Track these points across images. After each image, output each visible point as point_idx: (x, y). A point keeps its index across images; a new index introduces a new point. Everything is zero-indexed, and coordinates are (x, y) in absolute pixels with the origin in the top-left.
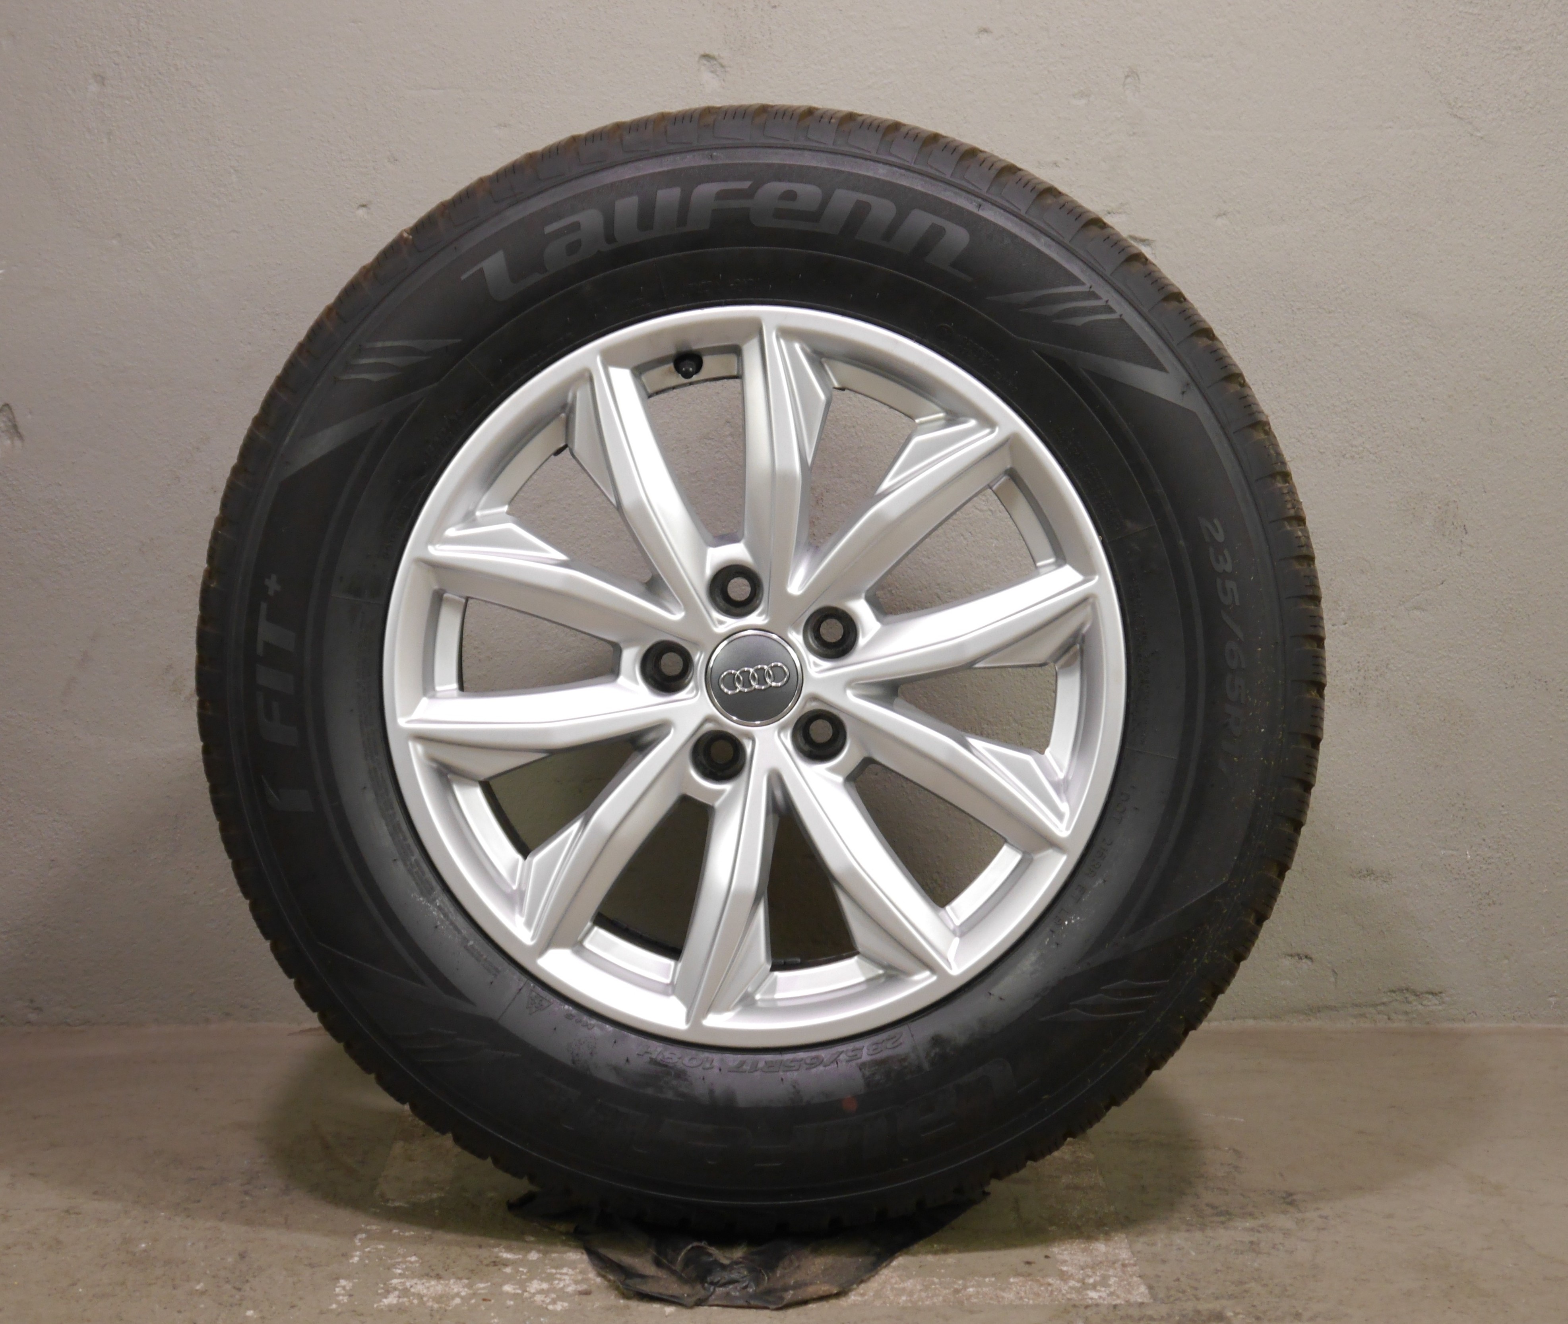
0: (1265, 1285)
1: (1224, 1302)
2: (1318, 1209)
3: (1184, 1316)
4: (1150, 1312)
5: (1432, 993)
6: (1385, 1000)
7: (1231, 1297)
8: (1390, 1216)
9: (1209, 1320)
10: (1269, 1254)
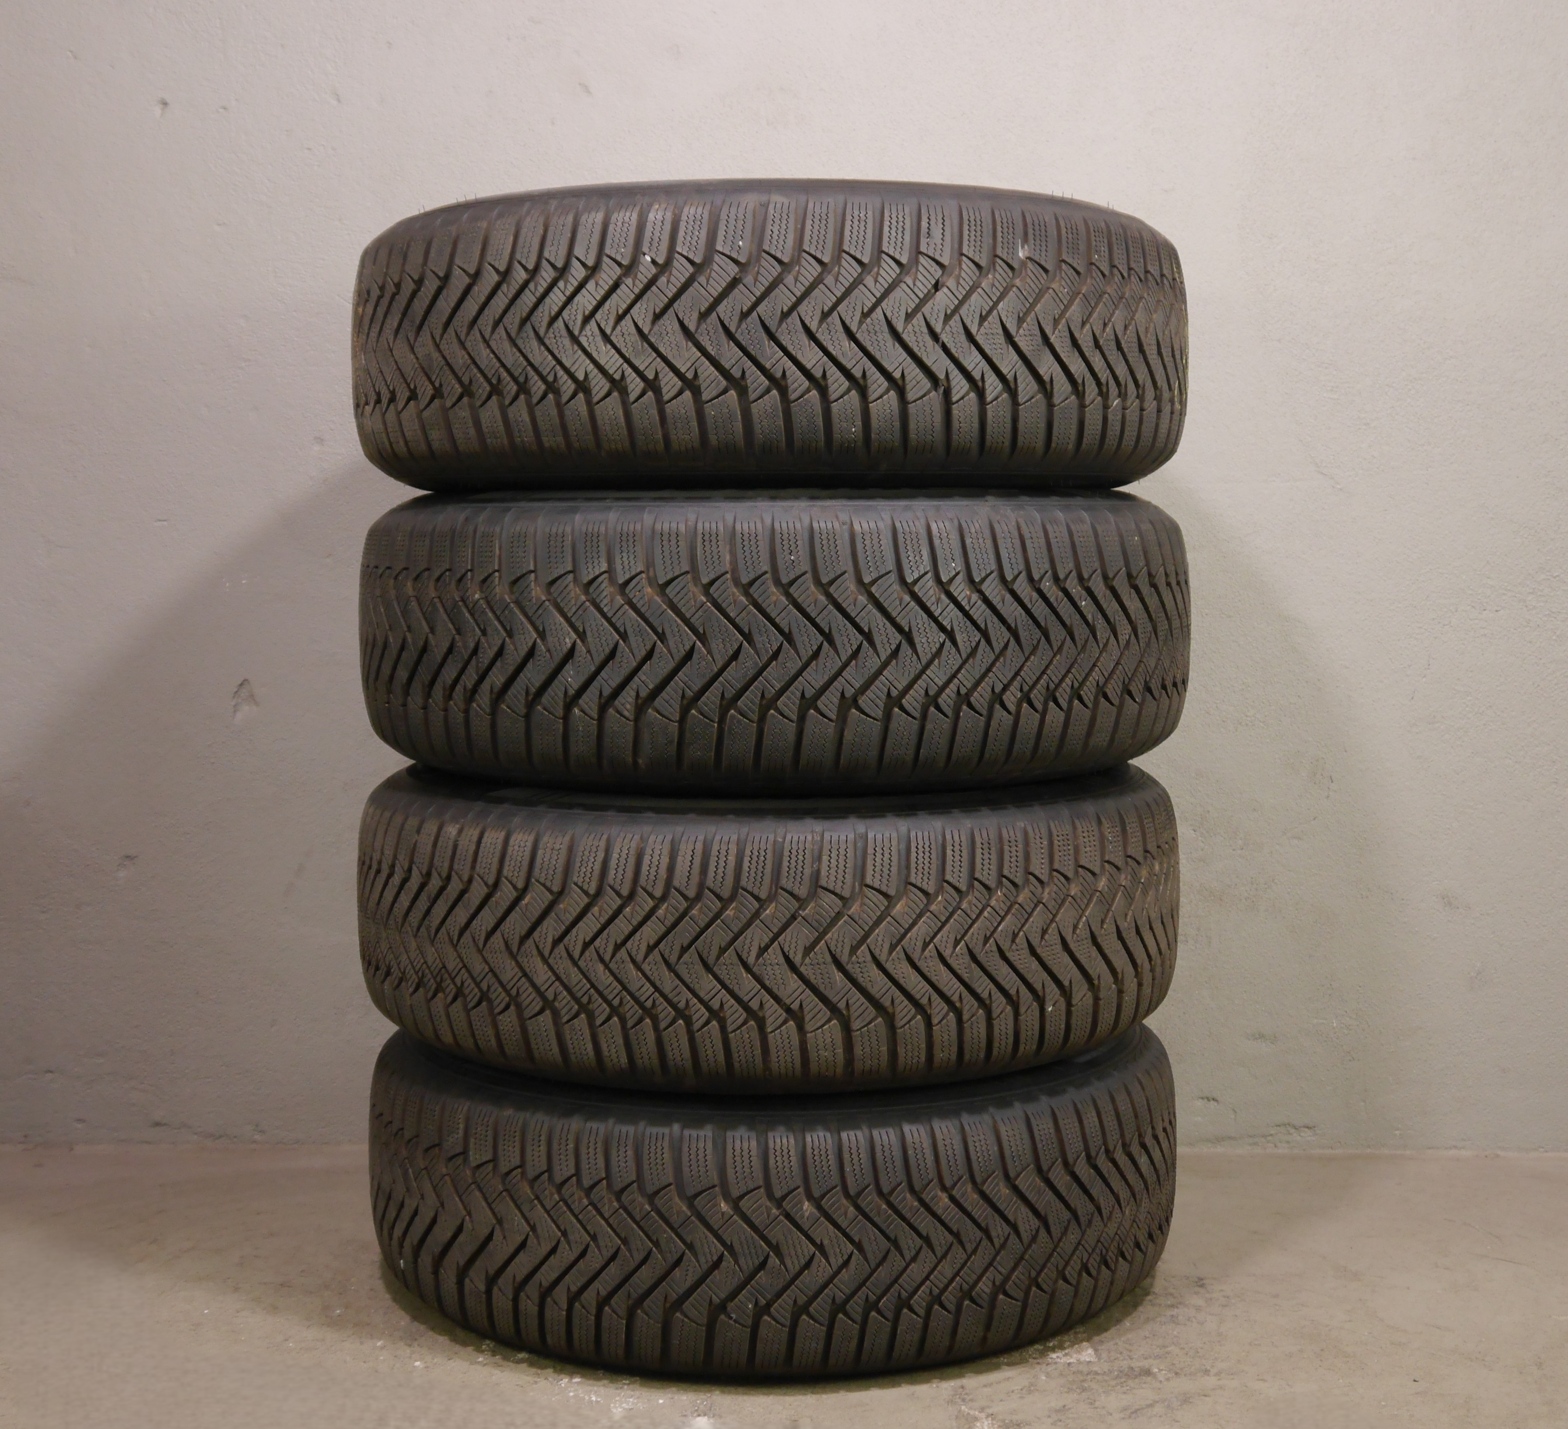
0: (1183, 1349)
1: (1151, 1361)
2: (1222, 1291)
3: (1121, 1372)
4: (1095, 1369)
5: (1308, 1127)
6: (1272, 1132)
7: (1157, 1357)
8: (1276, 1296)
9: (1140, 1375)
10: (1185, 1325)
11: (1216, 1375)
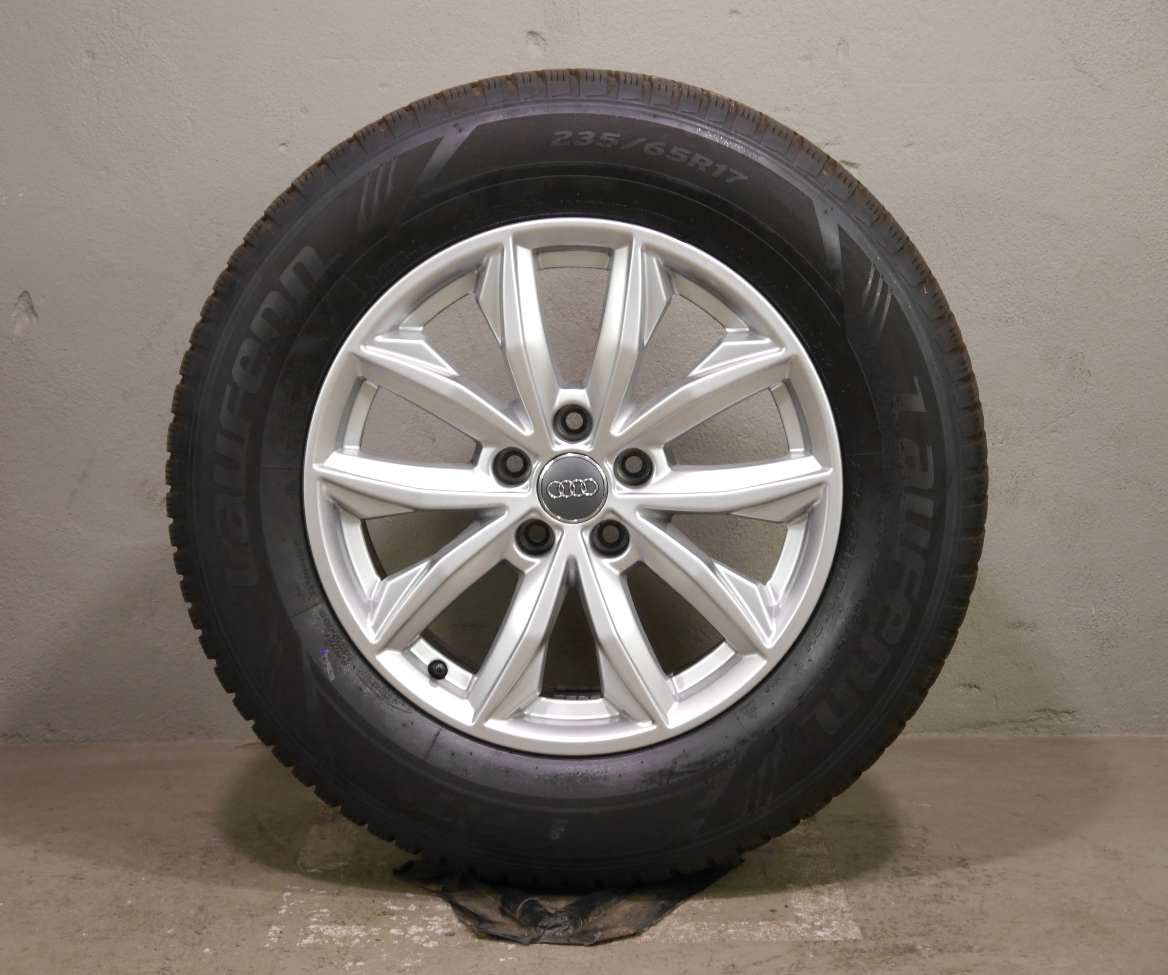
0: (946, 926)
1: (915, 939)
2: (984, 870)
3: (886, 949)
4: (862, 946)
5: (1067, 712)
6: (1033, 717)
7: (921, 935)
8: (1037, 875)
9: (905, 952)
10: (949, 903)
11: (979, 951)
